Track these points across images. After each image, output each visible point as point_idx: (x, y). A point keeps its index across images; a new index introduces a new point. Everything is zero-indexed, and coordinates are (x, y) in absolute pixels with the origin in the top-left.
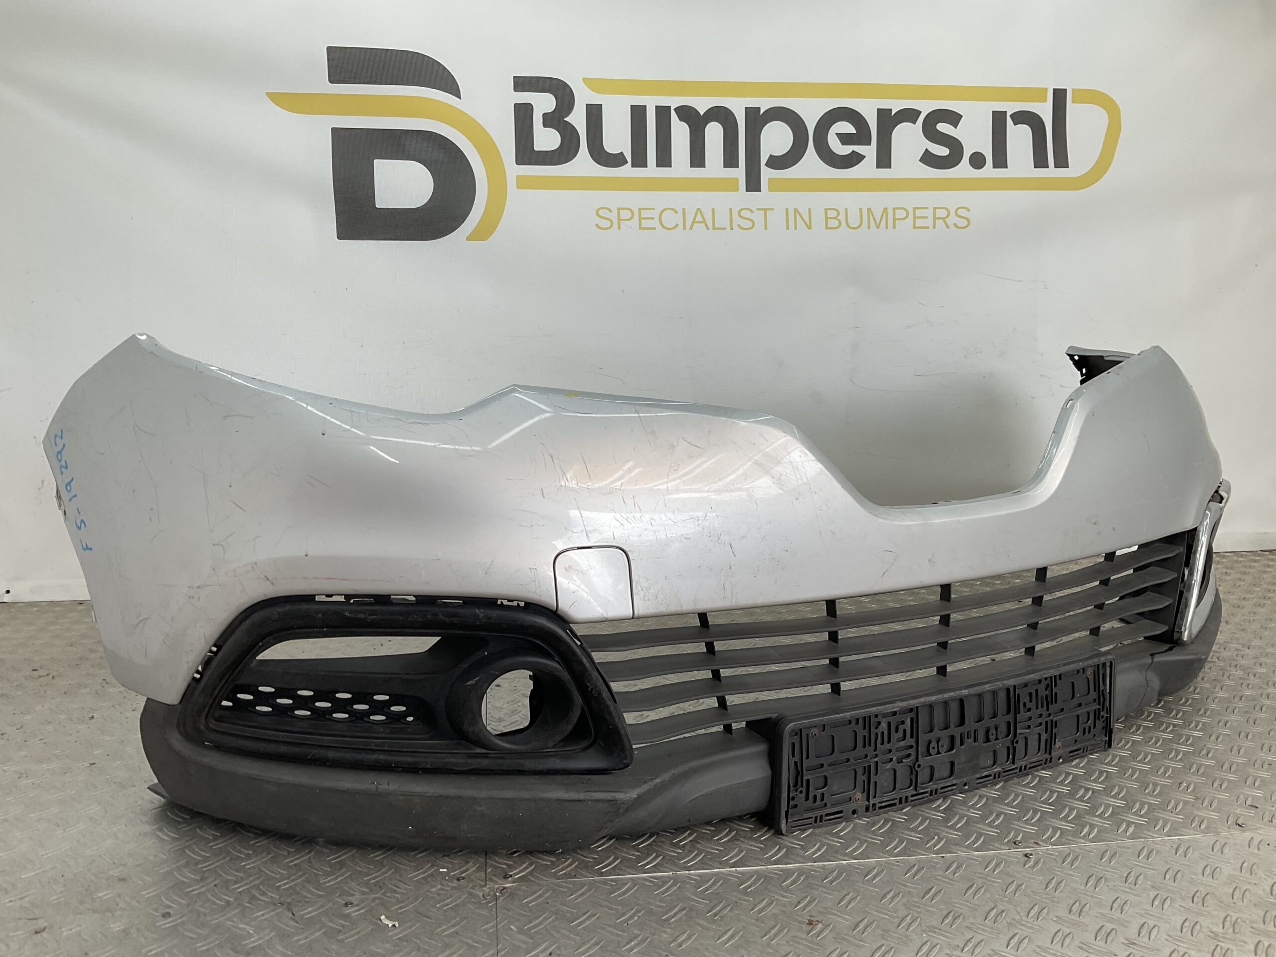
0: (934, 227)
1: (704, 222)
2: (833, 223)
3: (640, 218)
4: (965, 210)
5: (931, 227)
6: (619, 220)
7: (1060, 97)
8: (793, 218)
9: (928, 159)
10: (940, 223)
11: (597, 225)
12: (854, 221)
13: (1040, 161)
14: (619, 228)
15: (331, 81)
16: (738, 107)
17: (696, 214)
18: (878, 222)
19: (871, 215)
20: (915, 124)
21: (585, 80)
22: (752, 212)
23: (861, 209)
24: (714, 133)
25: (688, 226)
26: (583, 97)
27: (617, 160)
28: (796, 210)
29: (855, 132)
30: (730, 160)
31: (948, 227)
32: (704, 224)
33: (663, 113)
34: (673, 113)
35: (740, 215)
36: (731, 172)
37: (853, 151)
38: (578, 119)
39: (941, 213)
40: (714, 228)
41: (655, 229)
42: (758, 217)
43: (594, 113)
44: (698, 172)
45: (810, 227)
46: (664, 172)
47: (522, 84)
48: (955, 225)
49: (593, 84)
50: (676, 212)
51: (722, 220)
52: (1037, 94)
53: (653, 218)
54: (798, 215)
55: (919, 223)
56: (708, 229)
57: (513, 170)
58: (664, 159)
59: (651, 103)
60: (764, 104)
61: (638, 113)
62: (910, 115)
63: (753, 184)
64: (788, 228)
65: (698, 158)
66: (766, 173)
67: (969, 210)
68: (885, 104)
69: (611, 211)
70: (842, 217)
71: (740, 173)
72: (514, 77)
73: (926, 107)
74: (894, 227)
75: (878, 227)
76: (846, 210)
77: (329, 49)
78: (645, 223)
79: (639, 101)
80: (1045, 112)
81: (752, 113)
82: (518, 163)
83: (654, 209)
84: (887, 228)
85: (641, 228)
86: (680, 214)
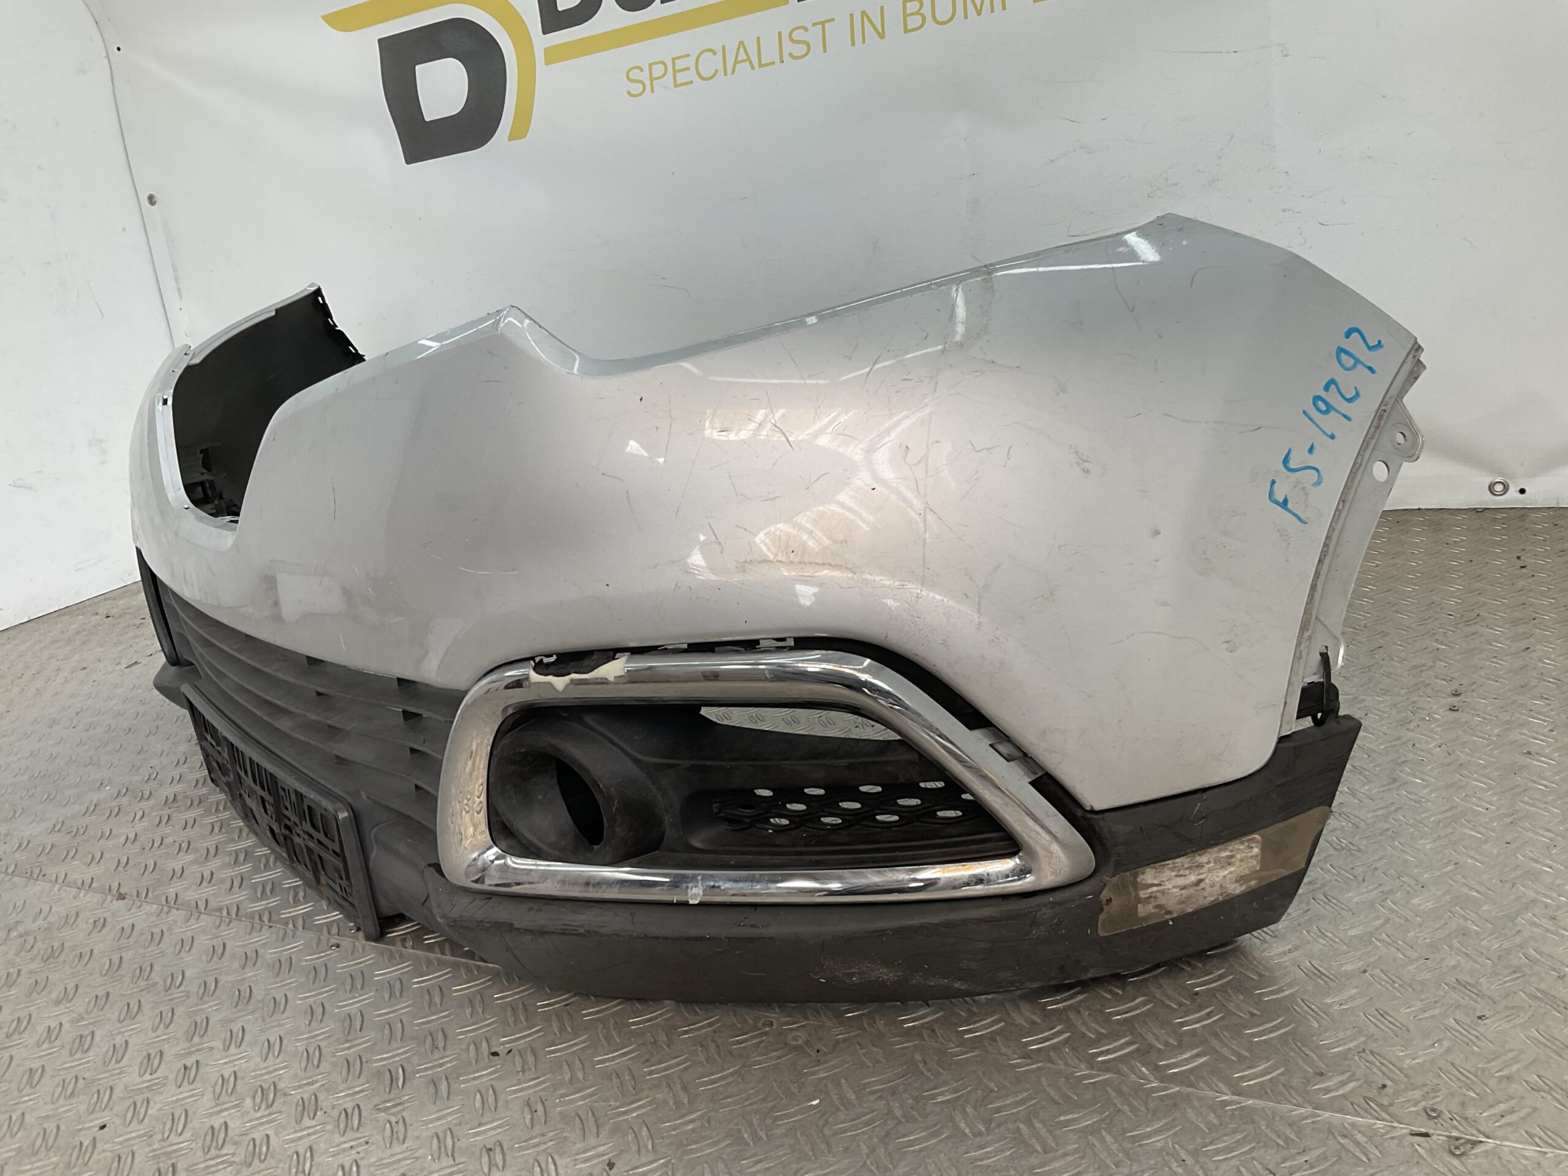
1: (749, 60)
2: (913, 22)
3: (675, 72)
6: (652, 79)
8: (860, 26)
11: (628, 93)
12: (943, 11)
14: (653, 91)
17: (738, 49)
18: (979, 8)
22: (806, 30)
25: (729, 71)
28: (863, 13)
32: (748, 63)
35: (791, 38)
40: (761, 65)
41: (691, 82)
42: (814, 36)
45: (882, 36)
50: (715, 53)
51: (770, 52)
53: (689, 69)
56: (753, 68)
57: (542, 42)
64: (853, 44)
69: (641, 70)
70: (926, 9)
74: (1004, 7)
75: (979, 14)
78: (680, 78)
82: (545, 32)
83: (688, 55)
84: (992, 11)
85: (676, 85)
86: (720, 54)
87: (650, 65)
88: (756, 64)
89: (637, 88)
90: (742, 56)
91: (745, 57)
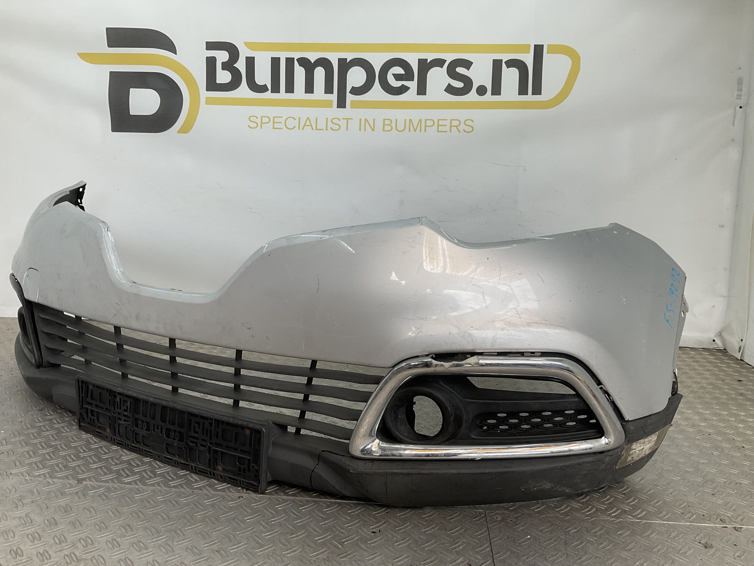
0: (451, 132)
1: (311, 125)
2: (387, 128)
3: (274, 122)
4: (471, 121)
5: (449, 131)
6: (262, 123)
7: (539, 50)
8: (364, 124)
9: (450, 89)
10: (454, 128)
11: (249, 126)
12: (401, 127)
13: (523, 90)
14: (261, 128)
15: (109, 46)
16: (334, 58)
17: (307, 120)
18: (415, 128)
19: (411, 123)
20: (442, 68)
21: (245, 43)
22: (340, 120)
23: (405, 120)
24: (320, 73)
25: (301, 128)
26: (244, 53)
27: (262, 89)
28: (366, 120)
29: (404, 73)
30: (329, 90)
31: (459, 132)
32: (310, 127)
33: (290, 62)
34: (296, 62)
35: (332, 122)
36: (329, 97)
37: (403, 85)
38: (241, 65)
39: (455, 123)
40: (316, 129)
41: (282, 129)
42: (343, 123)
43: (250, 62)
44: (309, 96)
45: (373, 130)
46: (289, 96)
47: (210, 46)
48: (464, 130)
49: (249, 45)
50: (295, 119)
51: (322, 124)
52: (524, 48)
53: (281, 123)
54: (367, 122)
55: (441, 128)
56: (313, 129)
57: (204, 94)
58: (290, 89)
59: (283, 56)
60: (350, 56)
61: (275, 62)
62: (439, 63)
63: (341, 103)
64: (360, 130)
65: (309, 88)
66: (350, 98)
67: (473, 121)
68: (423, 56)
69: (257, 118)
70: (393, 125)
71: (334, 97)
72: (206, 42)
73: (449, 57)
74: (425, 131)
75: (415, 131)
76: (396, 120)
77: (107, 29)
78: (276, 125)
79: (276, 55)
80: (529, 60)
81: (342, 62)
82: (208, 90)
83: (282, 117)
84: (421, 131)
85: (274, 128)
86: (297, 120)
87: (262, 117)
89: (254, 125)
90: (308, 123)
91: (310, 124)
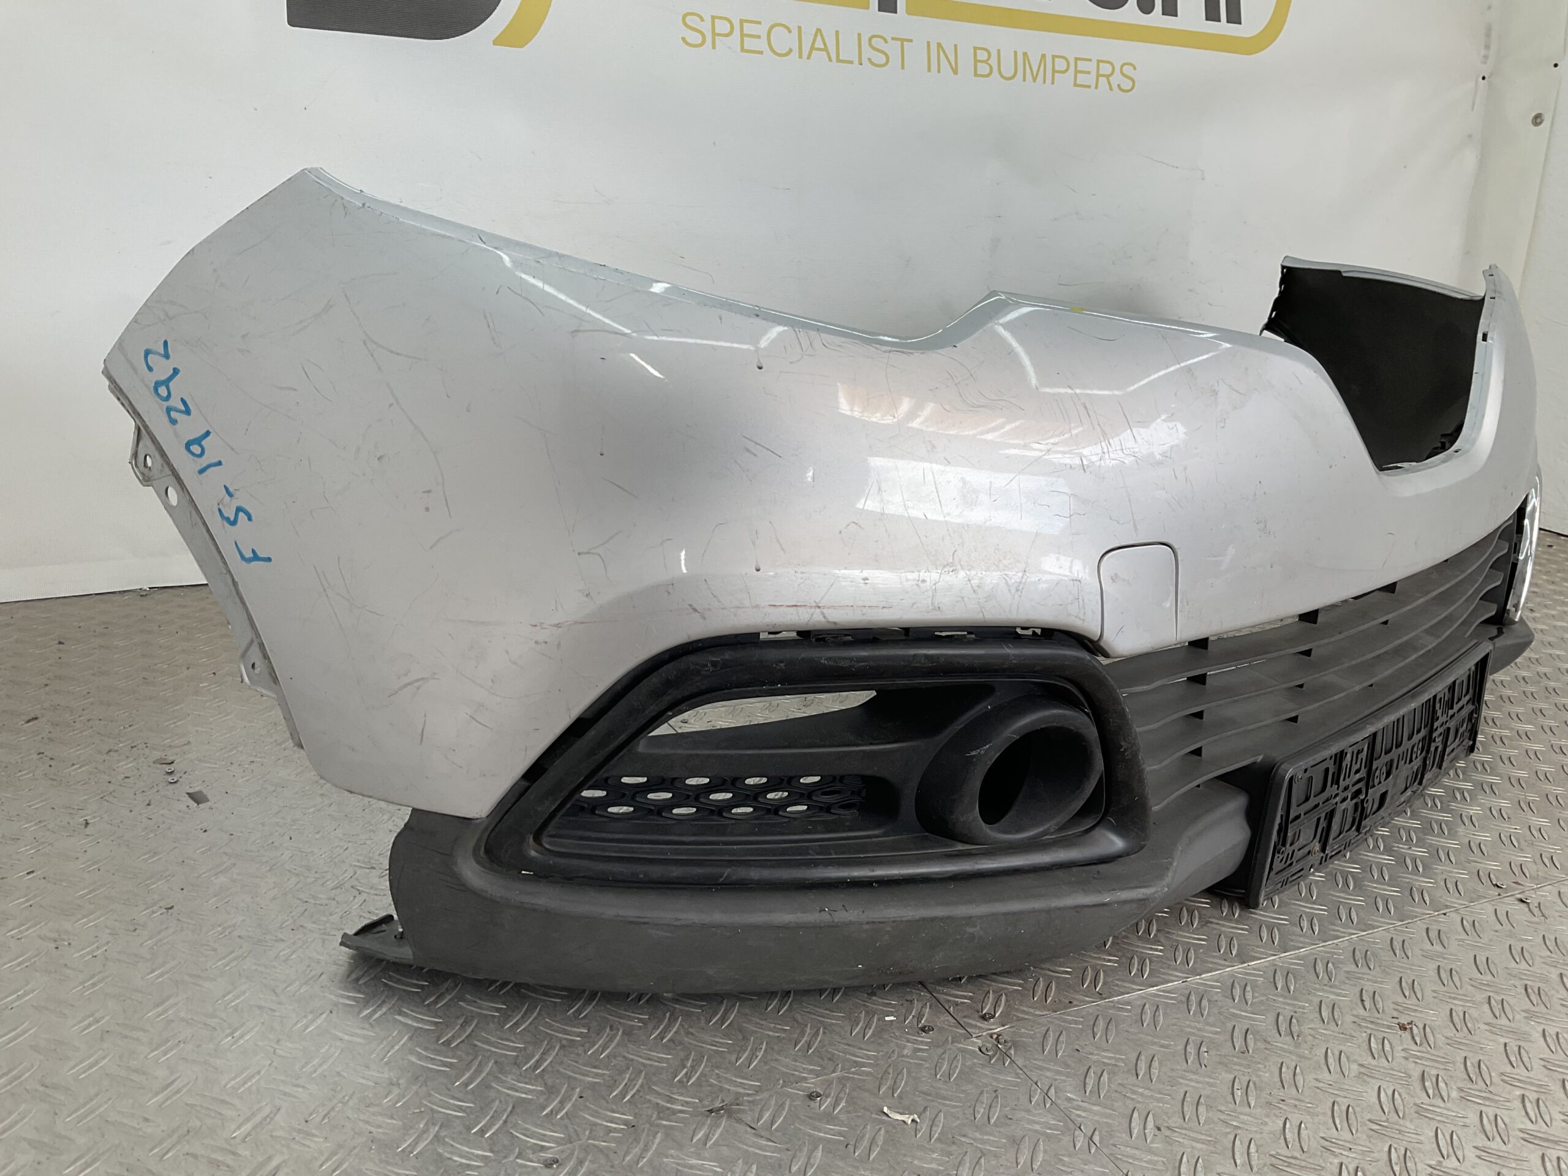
0: (1096, 88)
1: (826, 49)
2: (983, 69)
3: (742, 35)
4: (1131, 68)
5: (1093, 86)
6: (714, 34)
8: (936, 55)
10: (1102, 80)
11: (683, 39)
12: (1008, 68)
13: (1212, 12)
14: (714, 47)
17: (816, 36)
18: (1035, 74)
19: (1027, 61)
22: (886, 42)
23: (1015, 53)
25: (805, 54)
28: (939, 45)
31: (1111, 88)
32: (825, 53)
35: (870, 44)
39: (1106, 69)
40: (838, 60)
41: (761, 53)
42: (893, 49)
45: (955, 72)
48: (1119, 86)
50: (790, 31)
51: (849, 51)
53: (759, 37)
54: (941, 53)
55: (1081, 79)
56: (830, 60)
64: (929, 70)
67: (1135, 68)
69: (702, 19)
70: (993, 61)
74: (1053, 82)
75: (1034, 80)
76: (999, 51)
78: (748, 43)
83: (760, 23)
84: (1044, 82)
85: (742, 50)
87: (713, 18)
88: (834, 56)
89: (695, 38)
90: (819, 44)
91: (822, 47)
